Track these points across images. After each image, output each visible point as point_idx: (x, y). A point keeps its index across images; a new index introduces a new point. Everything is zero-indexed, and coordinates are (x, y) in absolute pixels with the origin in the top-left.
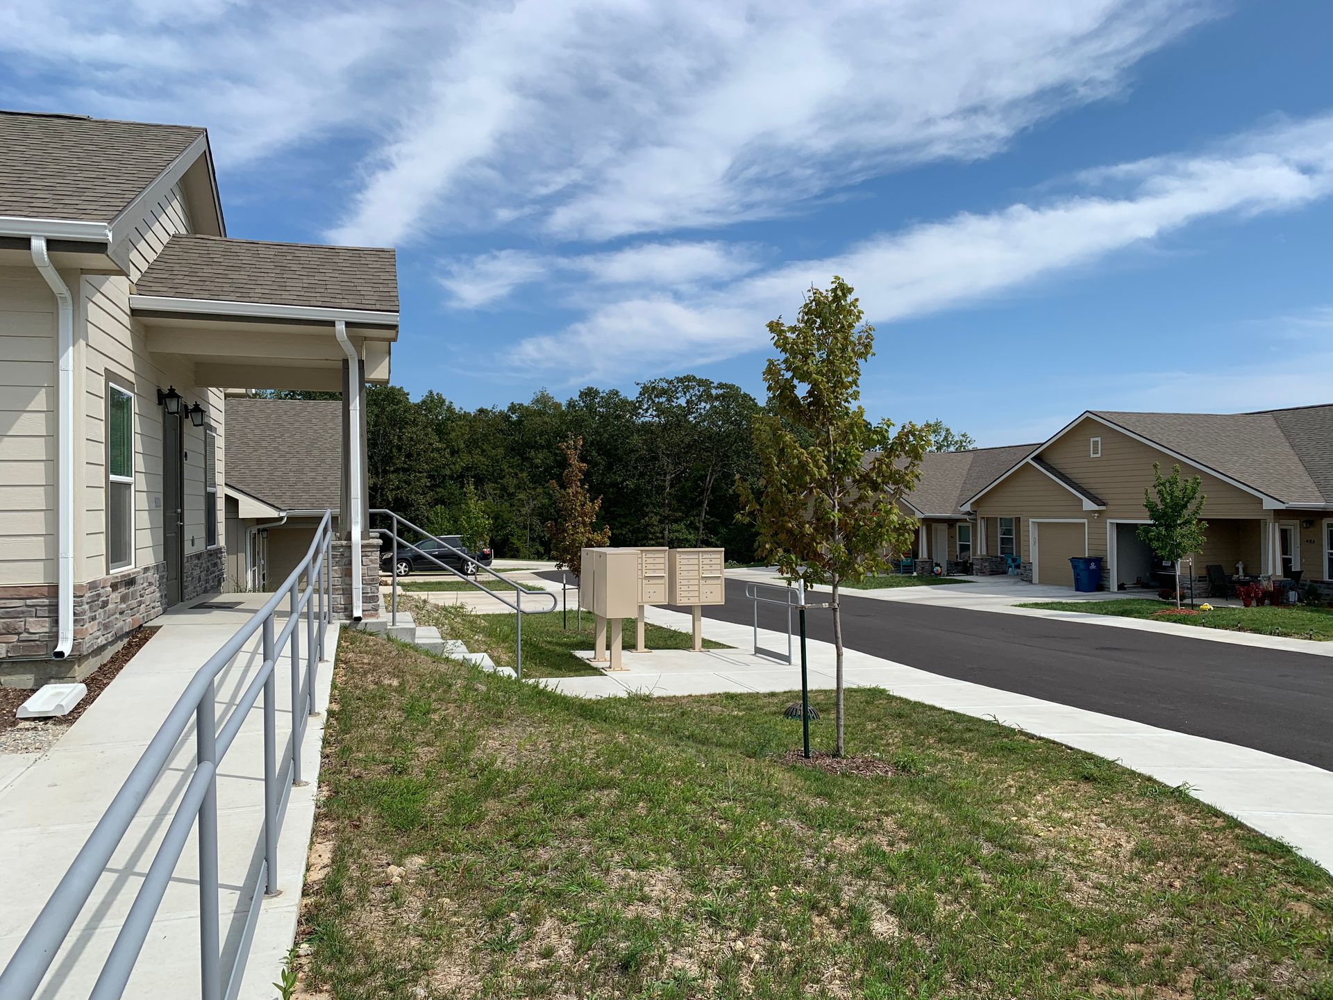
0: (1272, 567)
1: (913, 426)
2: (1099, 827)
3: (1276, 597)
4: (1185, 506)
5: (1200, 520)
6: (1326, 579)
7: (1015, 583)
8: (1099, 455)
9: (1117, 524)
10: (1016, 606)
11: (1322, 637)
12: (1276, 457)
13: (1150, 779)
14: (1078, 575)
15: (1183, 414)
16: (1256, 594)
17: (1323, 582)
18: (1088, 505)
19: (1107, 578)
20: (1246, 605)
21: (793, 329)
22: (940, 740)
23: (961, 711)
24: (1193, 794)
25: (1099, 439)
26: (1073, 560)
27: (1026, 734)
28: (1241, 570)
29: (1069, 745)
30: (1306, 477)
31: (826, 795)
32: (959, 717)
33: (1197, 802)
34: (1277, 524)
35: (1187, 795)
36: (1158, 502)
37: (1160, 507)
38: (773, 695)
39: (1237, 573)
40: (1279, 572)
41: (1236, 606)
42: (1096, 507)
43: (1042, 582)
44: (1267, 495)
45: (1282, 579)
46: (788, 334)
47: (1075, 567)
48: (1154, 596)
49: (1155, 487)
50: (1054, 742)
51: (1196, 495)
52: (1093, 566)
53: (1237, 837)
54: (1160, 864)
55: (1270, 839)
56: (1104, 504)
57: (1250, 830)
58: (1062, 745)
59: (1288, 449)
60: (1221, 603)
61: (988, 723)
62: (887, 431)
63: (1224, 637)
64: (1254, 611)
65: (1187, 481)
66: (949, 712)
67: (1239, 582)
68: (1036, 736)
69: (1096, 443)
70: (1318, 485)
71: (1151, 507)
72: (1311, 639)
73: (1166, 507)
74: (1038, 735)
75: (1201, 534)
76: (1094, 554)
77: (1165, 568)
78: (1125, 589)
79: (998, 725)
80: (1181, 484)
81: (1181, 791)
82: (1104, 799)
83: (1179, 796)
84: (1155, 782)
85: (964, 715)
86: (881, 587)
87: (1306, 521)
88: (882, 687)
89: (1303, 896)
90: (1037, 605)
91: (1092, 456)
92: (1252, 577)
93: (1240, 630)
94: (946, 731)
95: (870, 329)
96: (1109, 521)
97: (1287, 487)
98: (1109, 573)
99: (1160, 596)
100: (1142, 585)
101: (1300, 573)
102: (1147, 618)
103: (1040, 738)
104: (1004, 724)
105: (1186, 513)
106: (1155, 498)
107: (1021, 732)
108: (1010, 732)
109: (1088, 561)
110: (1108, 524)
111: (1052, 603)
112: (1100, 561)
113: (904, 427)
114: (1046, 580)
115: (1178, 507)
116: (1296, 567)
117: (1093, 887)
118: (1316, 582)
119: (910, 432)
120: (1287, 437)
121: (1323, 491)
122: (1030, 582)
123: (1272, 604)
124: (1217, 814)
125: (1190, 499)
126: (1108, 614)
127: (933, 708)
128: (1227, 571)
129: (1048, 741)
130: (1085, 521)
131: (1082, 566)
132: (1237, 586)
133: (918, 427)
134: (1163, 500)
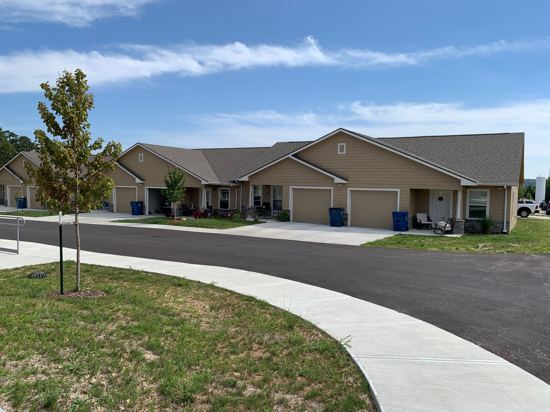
0: (203, 205)
1: (114, 143)
2: (194, 302)
3: (204, 215)
4: (179, 182)
5: (184, 188)
6: (219, 208)
7: (107, 212)
8: (142, 161)
9: (149, 188)
10: (111, 222)
11: (223, 228)
12: (204, 166)
13: (199, 282)
14: (133, 208)
15: (173, 147)
16: (199, 214)
17: (218, 210)
18: (138, 181)
19: (145, 210)
20: (196, 218)
21: (54, 89)
22: (111, 279)
23: (114, 266)
24: (216, 285)
25: (143, 154)
26: (132, 203)
27: (145, 272)
28: (192, 206)
29: (164, 274)
30: (214, 174)
31: (86, 308)
32: (115, 269)
33: (219, 288)
34: (205, 189)
35: (214, 286)
36: (169, 180)
37: (170, 182)
38: (17, 269)
39: (191, 207)
40: (206, 206)
41: (192, 218)
42: (141, 182)
43: (118, 212)
44: (202, 179)
45: (207, 209)
46: (53, 92)
47: (132, 205)
48: (164, 216)
49: (168, 174)
50: (158, 274)
51: (183, 178)
52: (139, 205)
53: (236, 297)
54: (221, 311)
55: (246, 296)
56: (144, 181)
57: (239, 294)
58: (161, 274)
59: (208, 163)
60: (188, 218)
61: (127, 270)
62: (101, 144)
63: (192, 230)
64: (199, 221)
65: (180, 173)
66: (108, 267)
67: (192, 210)
68: (149, 272)
69: (141, 156)
70: (217, 176)
71: (167, 183)
72: (220, 229)
73: (172, 182)
74: (150, 272)
75: (183, 193)
76: (140, 200)
77: (166, 206)
78: (151, 214)
79: (132, 270)
80: (177, 174)
81: (212, 284)
82: (189, 292)
83: (212, 286)
84: (201, 283)
85: (115, 267)
86: (45, 216)
87: (213, 189)
88: (72, 260)
89: (266, 312)
90: (119, 221)
91: (140, 161)
92: (196, 208)
93: (197, 227)
94: (111, 275)
95: (92, 95)
96: (146, 187)
97: (209, 177)
98: (145, 208)
99: (166, 216)
100: (157, 212)
101: (212, 206)
102: (164, 224)
103: (152, 273)
104: (134, 269)
105: (179, 185)
106: (168, 179)
107: (143, 271)
108: (138, 272)
109: (137, 203)
110: (145, 188)
111: (126, 220)
112: (142, 203)
113: (109, 143)
114: (120, 211)
115: (176, 182)
116: (210, 205)
117: (206, 324)
118: (216, 209)
119: (112, 145)
120: (207, 159)
121: (220, 179)
122: (113, 212)
123: (204, 217)
124: (227, 290)
125: (181, 179)
126: (149, 224)
127: (100, 266)
128: (188, 206)
129: (155, 274)
130: (136, 187)
131: (135, 205)
132: (193, 212)
133: (117, 143)
134: (171, 179)
